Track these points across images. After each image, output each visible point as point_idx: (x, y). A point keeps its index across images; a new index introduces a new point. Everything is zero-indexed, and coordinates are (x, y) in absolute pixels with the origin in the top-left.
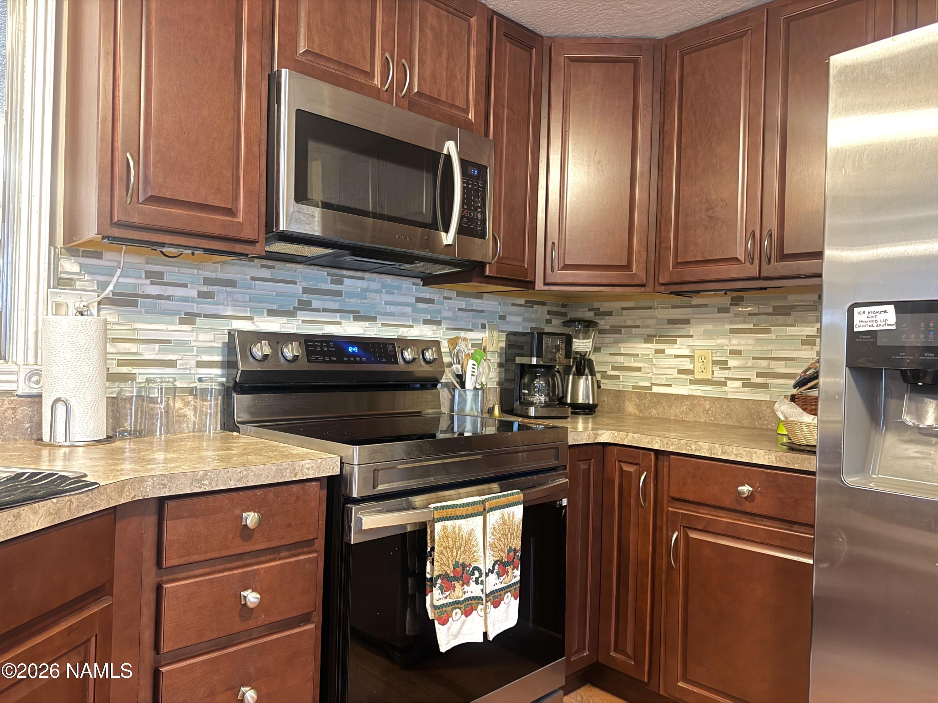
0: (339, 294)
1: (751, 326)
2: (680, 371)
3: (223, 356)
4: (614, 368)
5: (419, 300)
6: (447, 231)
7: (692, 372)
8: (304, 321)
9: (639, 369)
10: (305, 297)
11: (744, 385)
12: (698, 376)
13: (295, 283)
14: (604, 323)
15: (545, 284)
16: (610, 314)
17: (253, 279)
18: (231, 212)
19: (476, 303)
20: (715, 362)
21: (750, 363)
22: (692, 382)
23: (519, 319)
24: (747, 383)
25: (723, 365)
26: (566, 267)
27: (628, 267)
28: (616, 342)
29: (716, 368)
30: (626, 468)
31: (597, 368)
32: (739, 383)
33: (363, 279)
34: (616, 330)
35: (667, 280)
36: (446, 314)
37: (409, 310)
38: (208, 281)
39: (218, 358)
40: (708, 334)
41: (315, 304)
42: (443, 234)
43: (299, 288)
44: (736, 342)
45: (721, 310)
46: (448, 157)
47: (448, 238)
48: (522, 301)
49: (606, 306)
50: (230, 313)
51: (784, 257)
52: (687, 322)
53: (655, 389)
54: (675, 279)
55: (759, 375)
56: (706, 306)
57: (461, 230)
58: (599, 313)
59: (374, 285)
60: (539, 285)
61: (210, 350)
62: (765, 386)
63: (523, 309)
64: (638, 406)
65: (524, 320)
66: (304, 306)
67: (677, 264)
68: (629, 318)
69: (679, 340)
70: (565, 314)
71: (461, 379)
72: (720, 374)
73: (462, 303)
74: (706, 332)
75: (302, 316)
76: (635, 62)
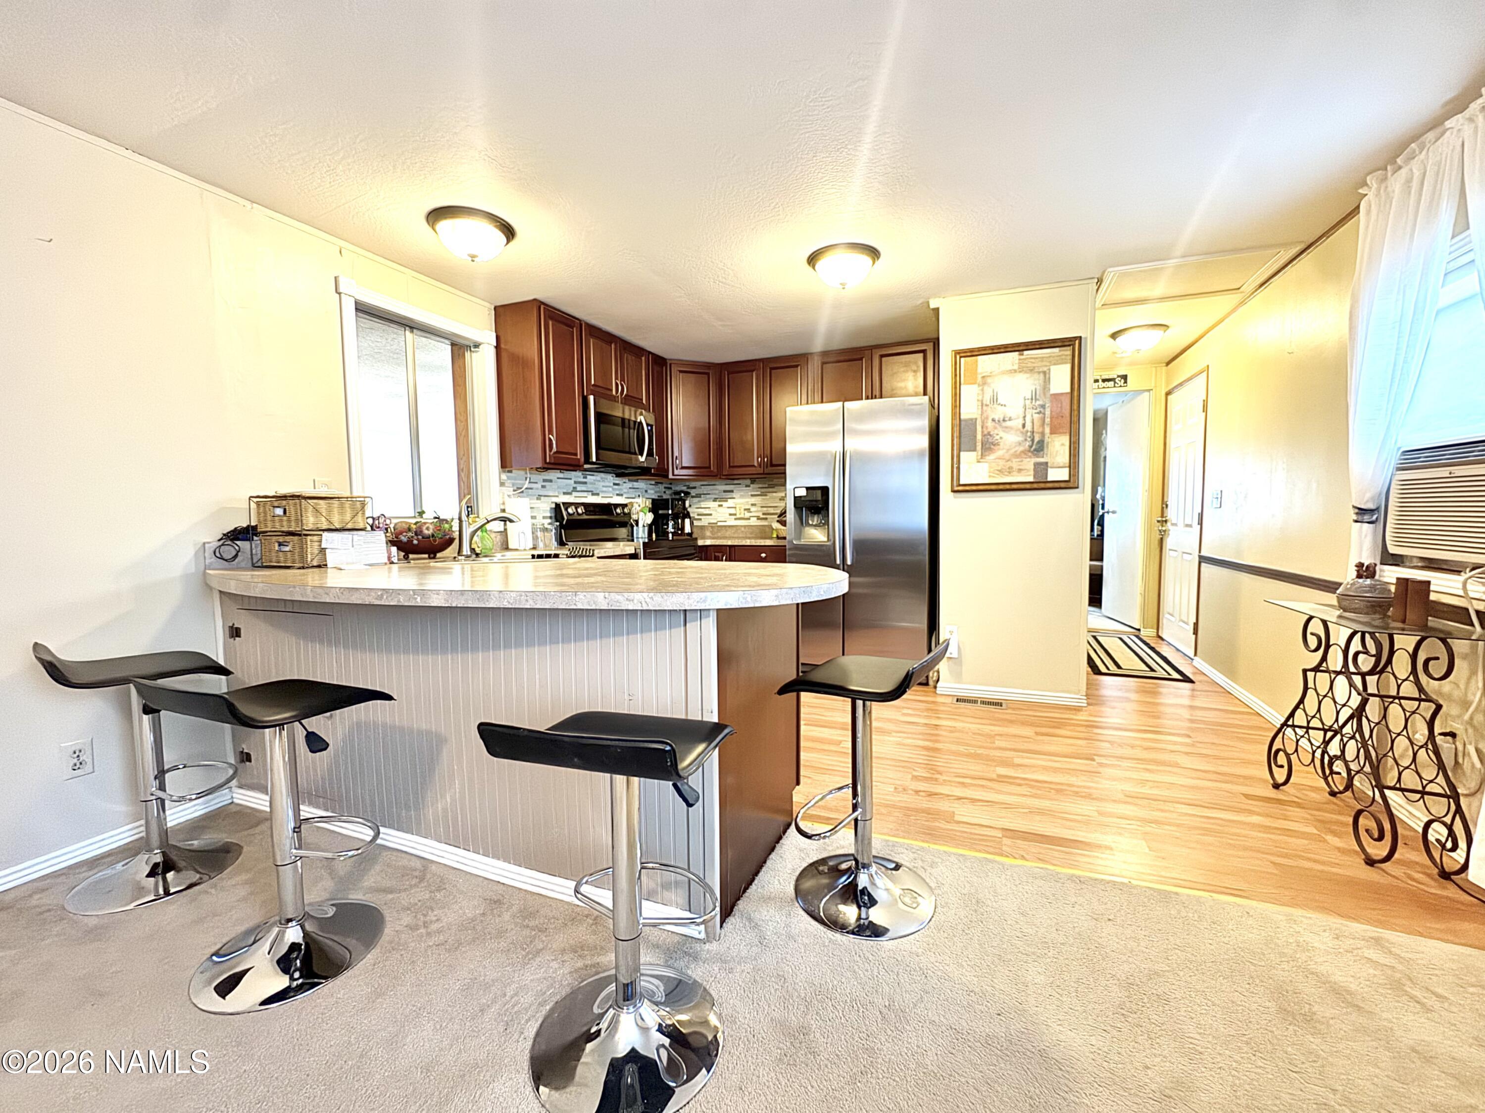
0: (585, 483)
1: (759, 493)
2: (730, 515)
3: (551, 513)
4: (698, 515)
5: (615, 484)
6: (642, 455)
7: (735, 515)
8: (575, 497)
9: (711, 515)
10: (575, 485)
11: (758, 519)
12: (738, 516)
13: (571, 479)
14: (693, 492)
15: (673, 475)
16: (694, 488)
17: (558, 478)
18: (576, 454)
19: (636, 484)
20: (745, 510)
21: (760, 509)
22: (735, 519)
23: (652, 492)
24: (759, 518)
25: (748, 510)
26: (683, 468)
27: (710, 467)
28: (699, 502)
29: (746, 512)
30: (716, 554)
31: (692, 515)
32: (755, 518)
33: (593, 475)
34: (698, 496)
35: (726, 473)
36: (625, 491)
37: (611, 489)
38: (544, 481)
39: (549, 515)
40: (742, 497)
41: (578, 489)
42: (640, 457)
43: (572, 482)
44: (753, 500)
45: (747, 486)
46: (641, 423)
47: (642, 459)
48: (653, 482)
49: (692, 484)
50: (551, 494)
51: (772, 465)
52: (732, 491)
53: (719, 524)
54: (730, 473)
55: (764, 514)
56: (740, 484)
57: (647, 455)
58: (689, 487)
59: (598, 478)
60: (671, 476)
61: (544, 511)
62: (766, 519)
63: (653, 486)
64: (711, 532)
65: (656, 492)
66: (575, 489)
67: (730, 467)
68: (704, 490)
69: (729, 500)
70: (670, 488)
71: (637, 522)
72: (747, 515)
73: (630, 485)
74: (741, 495)
75: (574, 494)
76: (708, 374)
